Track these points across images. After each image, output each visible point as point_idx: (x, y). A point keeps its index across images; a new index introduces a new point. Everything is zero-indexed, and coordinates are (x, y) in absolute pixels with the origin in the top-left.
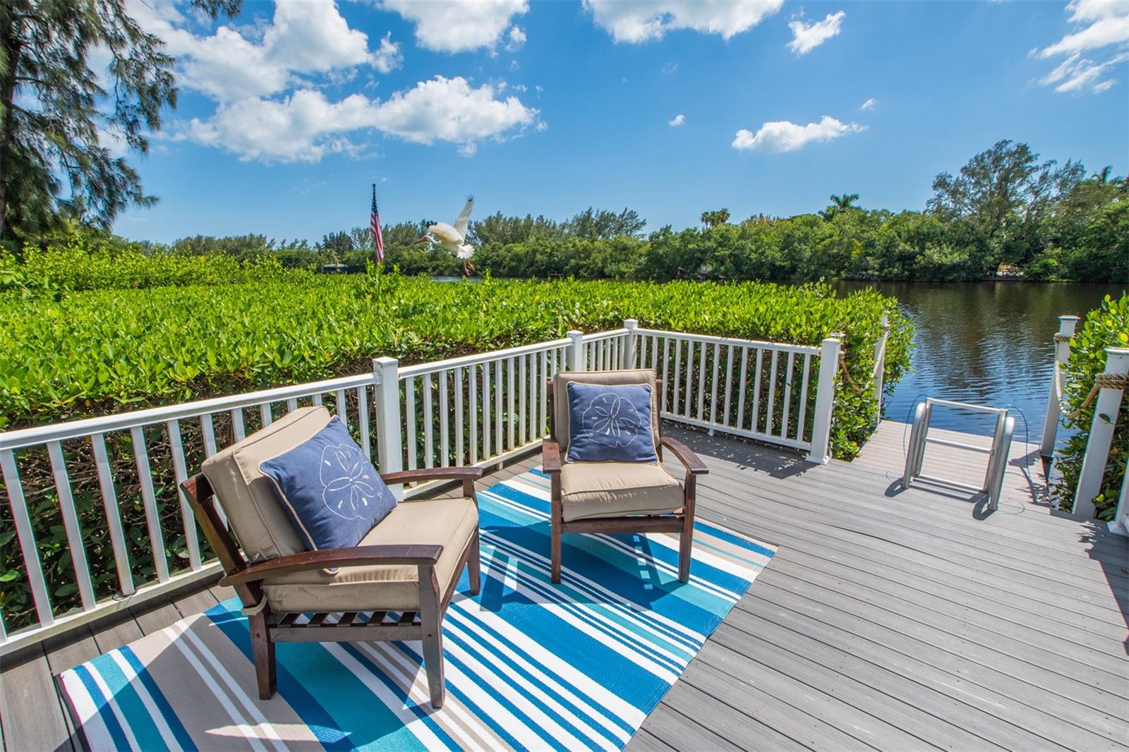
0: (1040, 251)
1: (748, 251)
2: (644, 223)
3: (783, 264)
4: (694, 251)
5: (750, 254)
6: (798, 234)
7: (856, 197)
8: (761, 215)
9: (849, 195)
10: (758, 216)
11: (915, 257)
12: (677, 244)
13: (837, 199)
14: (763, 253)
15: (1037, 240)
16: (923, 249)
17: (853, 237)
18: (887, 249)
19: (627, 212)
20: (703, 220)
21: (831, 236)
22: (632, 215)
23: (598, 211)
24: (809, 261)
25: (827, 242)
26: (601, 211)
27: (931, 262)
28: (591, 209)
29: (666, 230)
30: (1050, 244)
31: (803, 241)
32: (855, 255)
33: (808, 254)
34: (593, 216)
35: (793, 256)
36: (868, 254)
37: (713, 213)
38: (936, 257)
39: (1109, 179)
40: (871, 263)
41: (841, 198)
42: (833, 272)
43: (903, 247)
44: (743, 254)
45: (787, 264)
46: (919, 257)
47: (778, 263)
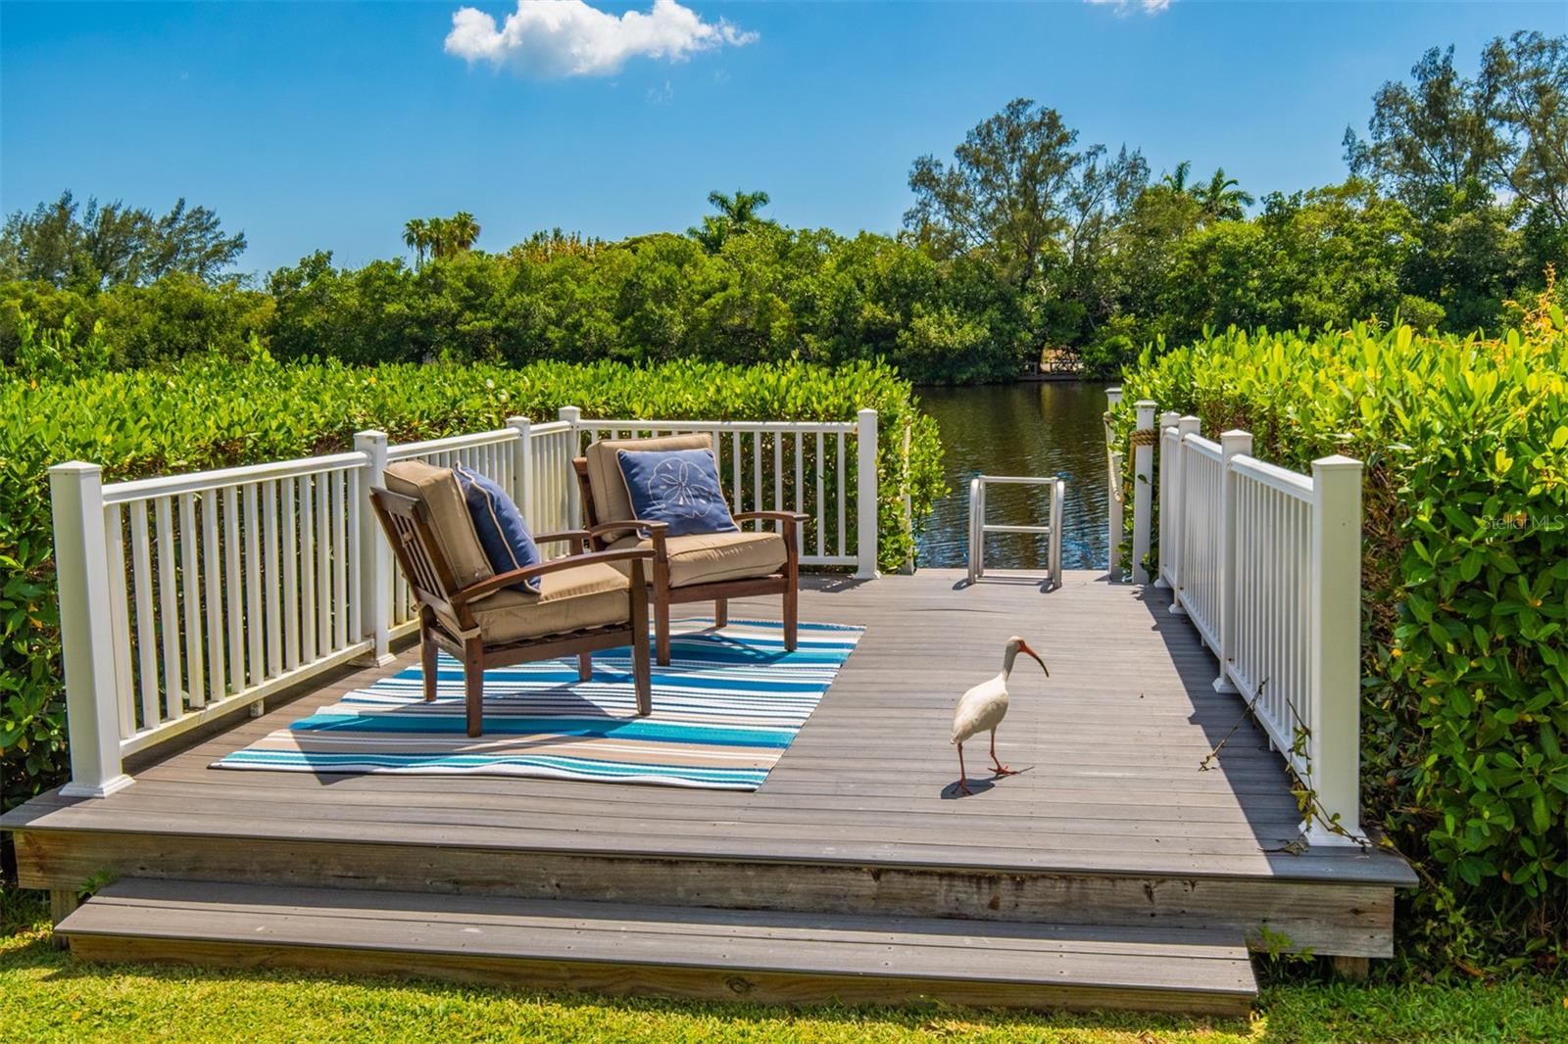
0: (1103, 320)
2: (238, 244)
6: (652, 281)
7: (762, 199)
8: (557, 233)
9: (748, 193)
10: (551, 234)
11: (896, 334)
13: (723, 201)
15: (1096, 298)
16: (908, 316)
17: (770, 289)
18: (841, 316)
19: (186, 211)
20: (410, 241)
21: (725, 287)
22: (202, 221)
23: (93, 205)
25: (717, 299)
26: (101, 205)
27: (928, 342)
28: (68, 198)
30: (1117, 307)
34: (78, 218)
35: (647, 334)
37: (436, 224)
38: (933, 333)
39: (1187, 186)
41: (733, 201)
43: (871, 312)
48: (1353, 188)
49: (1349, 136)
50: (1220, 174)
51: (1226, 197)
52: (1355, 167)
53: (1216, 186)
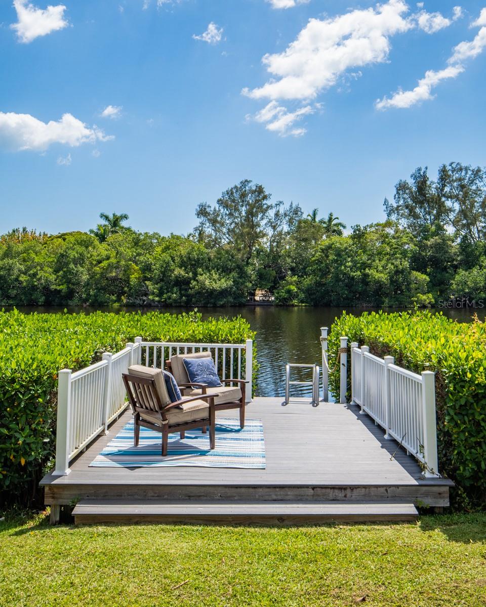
0: (283, 278)
6: (73, 254)
7: (126, 217)
8: (24, 230)
9: (118, 214)
10: (21, 230)
11: (190, 283)
13: (107, 218)
15: (280, 268)
16: (195, 274)
17: (130, 260)
18: (164, 273)
21: (108, 258)
25: (104, 264)
27: (203, 287)
30: (289, 272)
35: (69, 279)
36: (146, 279)
38: (207, 283)
39: (317, 220)
40: (150, 287)
41: (111, 217)
42: (114, 299)
43: (179, 272)
45: (63, 288)
46: (193, 283)
47: (53, 288)
48: (388, 224)
49: (386, 201)
50: (331, 215)
51: (335, 225)
52: (389, 215)
53: (330, 220)
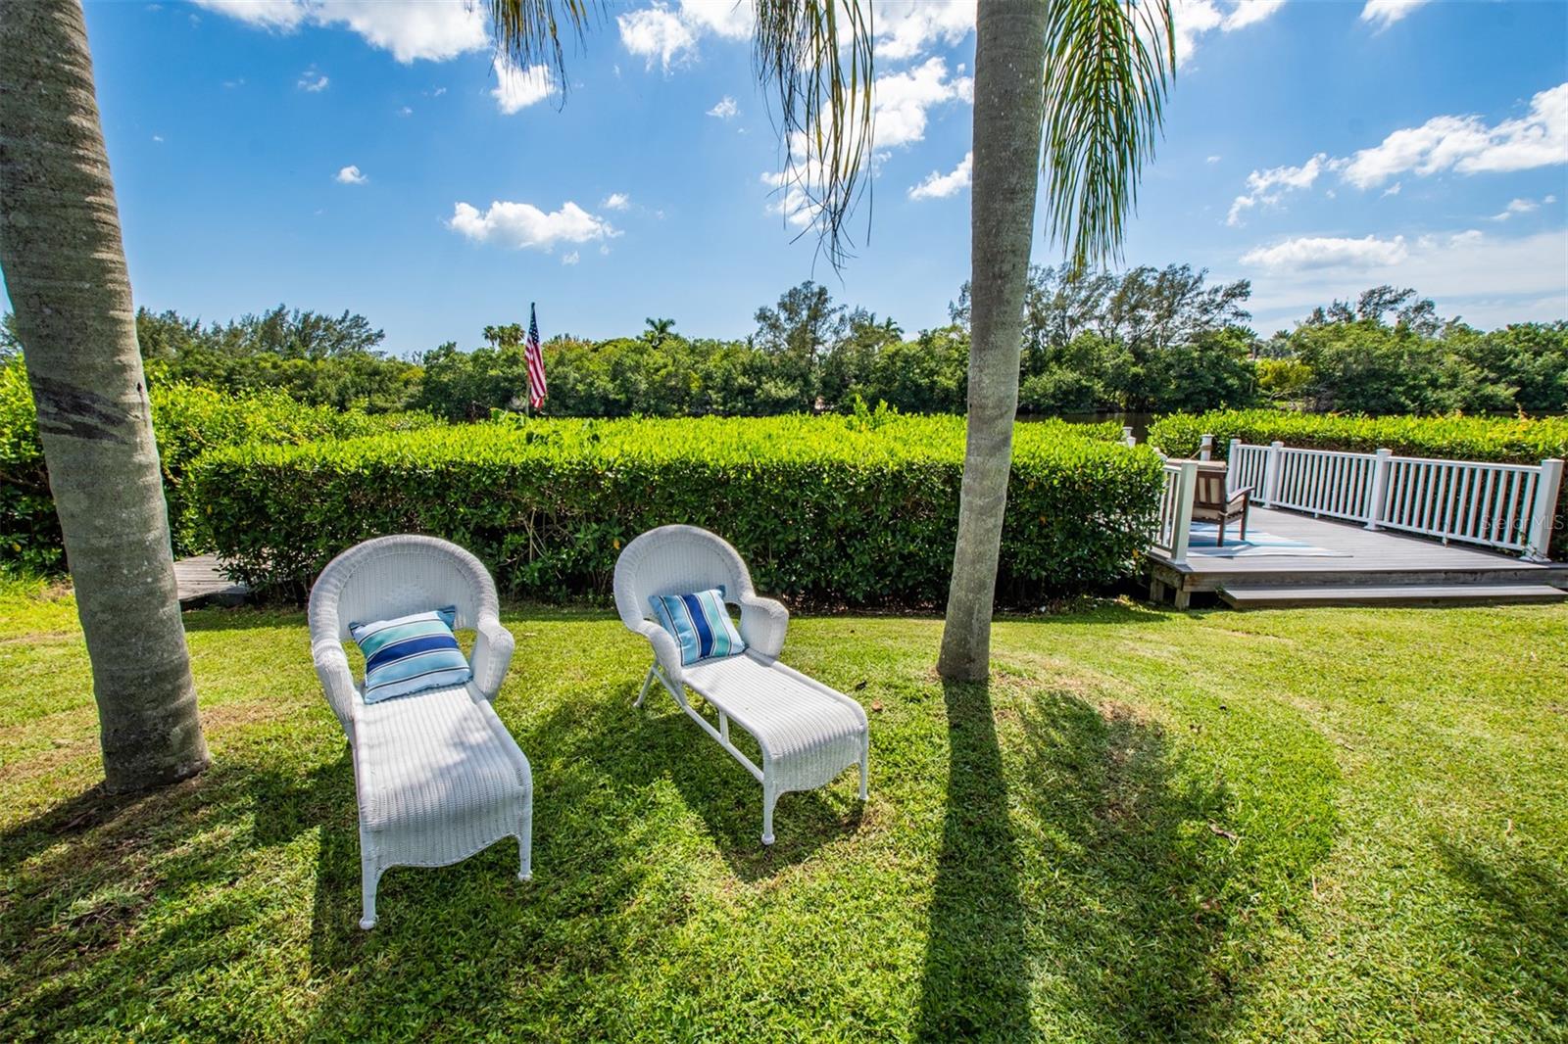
0: (846, 386)
1: (571, 380)
2: (380, 335)
3: (618, 397)
4: (496, 380)
5: (575, 385)
6: (628, 362)
7: (672, 323)
8: (567, 336)
9: (665, 320)
10: (563, 337)
11: (754, 391)
12: (469, 368)
13: (653, 323)
14: (592, 384)
15: (843, 376)
16: (760, 383)
17: (689, 368)
18: (726, 381)
19: (350, 317)
20: (487, 337)
21: (666, 366)
22: (358, 322)
23: (297, 312)
24: (646, 393)
25: (663, 372)
26: (301, 312)
27: (768, 394)
28: (283, 307)
29: (449, 349)
30: (854, 380)
31: (636, 368)
32: (695, 387)
33: (643, 386)
34: (290, 318)
35: (626, 387)
36: (707, 387)
37: (502, 329)
38: (773, 391)
39: (875, 323)
40: (714, 396)
41: (657, 322)
42: (675, 407)
43: (742, 380)
44: (566, 384)
45: (622, 397)
46: (759, 392)
47: (612, 396)
48: (954, 328)
49: (951, 304)
50: (889, 319)
51: (893, 330)
52: (954, 319)
53: (889, 324)
